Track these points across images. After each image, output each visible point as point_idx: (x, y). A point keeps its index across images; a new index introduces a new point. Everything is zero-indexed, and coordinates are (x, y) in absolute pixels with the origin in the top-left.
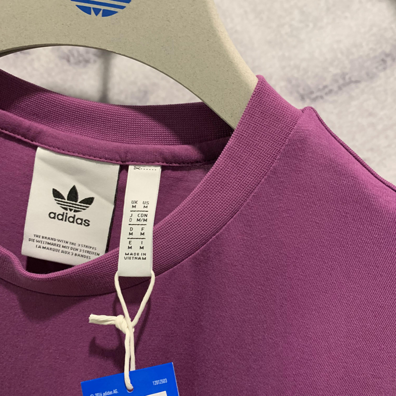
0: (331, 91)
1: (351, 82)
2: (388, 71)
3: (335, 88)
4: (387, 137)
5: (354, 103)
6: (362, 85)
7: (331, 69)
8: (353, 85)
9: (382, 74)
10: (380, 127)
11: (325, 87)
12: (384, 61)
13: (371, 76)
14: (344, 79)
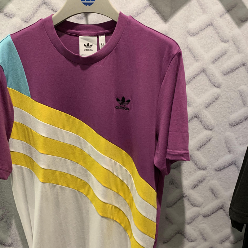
0: (135, 16)
1: (139, 14)
2: (146, 10)
3: (136, 15)
4: (150, 24)
5: (141, 18)
6: (142, 14)
7: (134, 11)
8: (140, 14)
9: (145, 11)
10: (148, 22)
11: (134, 16)
12: (145, 8)
13: (143, 12)
14: (137, 13)
